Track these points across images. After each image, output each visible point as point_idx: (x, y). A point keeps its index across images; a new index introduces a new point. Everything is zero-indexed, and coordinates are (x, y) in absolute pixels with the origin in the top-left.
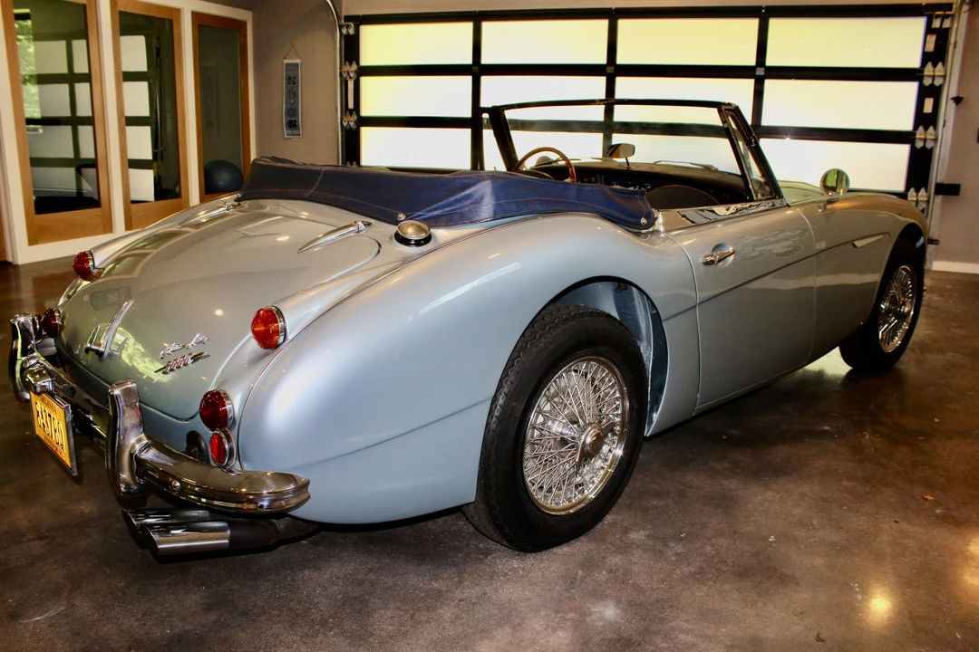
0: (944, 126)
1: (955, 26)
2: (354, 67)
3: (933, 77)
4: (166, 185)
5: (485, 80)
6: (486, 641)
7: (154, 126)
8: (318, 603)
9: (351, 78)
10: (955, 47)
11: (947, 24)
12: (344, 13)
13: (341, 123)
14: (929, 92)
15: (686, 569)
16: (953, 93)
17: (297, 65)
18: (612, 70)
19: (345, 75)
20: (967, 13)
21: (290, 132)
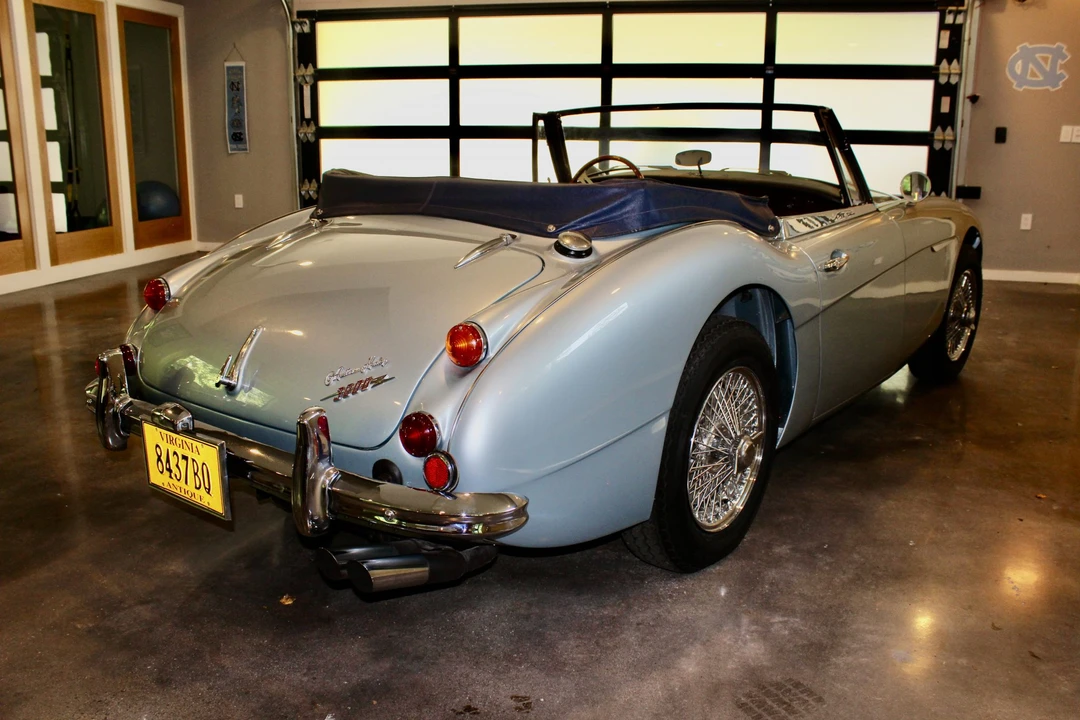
0: (962, 126)
1: (968, 22)
2: (310, 70)
3: (949, 75)
4: (84, 211)
5: (464, 83)
6: (684, 659)
7: (65, 142)
8: (492, 641)
9: (306, 82)
10: (969, 44)
11: (960, 20)
12: (295, 9)
13: (297, 135)
14: (945, 90)
15: (844, 578)
16: (969, 92)
17: (241, 68)
18: (607, 71)
19: (299, 80)
20: (978, 9)
21: (235, 146)
